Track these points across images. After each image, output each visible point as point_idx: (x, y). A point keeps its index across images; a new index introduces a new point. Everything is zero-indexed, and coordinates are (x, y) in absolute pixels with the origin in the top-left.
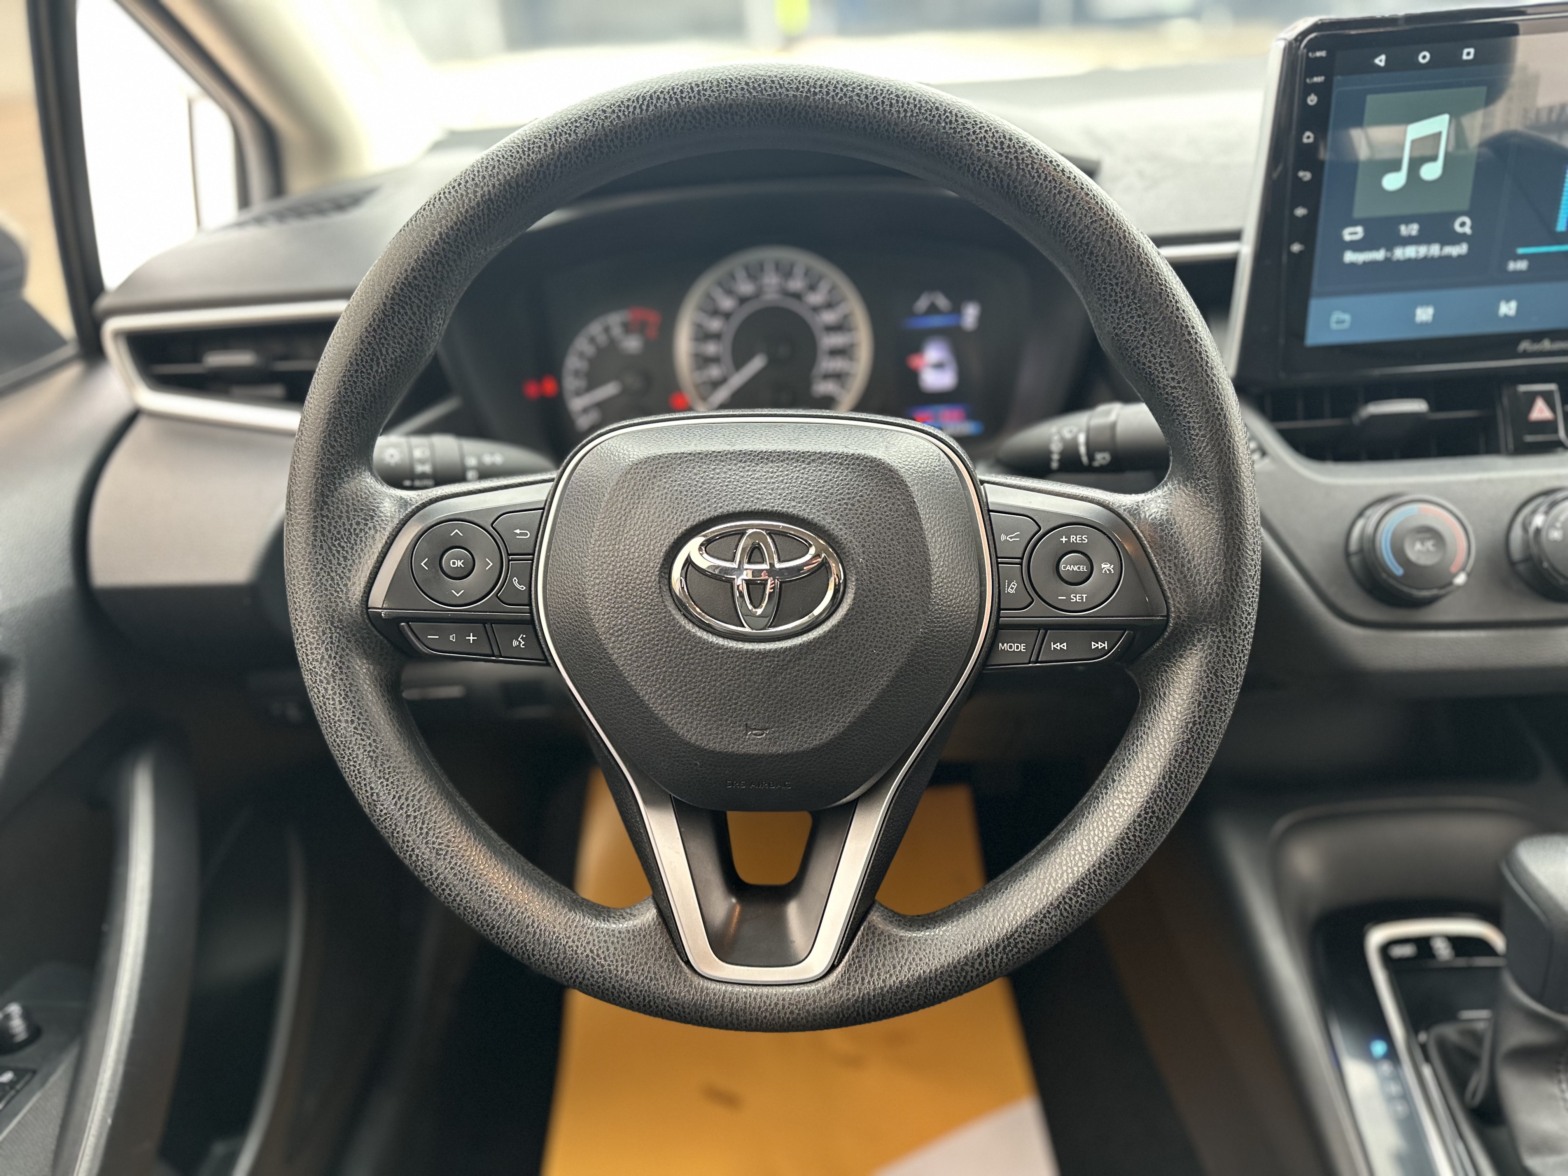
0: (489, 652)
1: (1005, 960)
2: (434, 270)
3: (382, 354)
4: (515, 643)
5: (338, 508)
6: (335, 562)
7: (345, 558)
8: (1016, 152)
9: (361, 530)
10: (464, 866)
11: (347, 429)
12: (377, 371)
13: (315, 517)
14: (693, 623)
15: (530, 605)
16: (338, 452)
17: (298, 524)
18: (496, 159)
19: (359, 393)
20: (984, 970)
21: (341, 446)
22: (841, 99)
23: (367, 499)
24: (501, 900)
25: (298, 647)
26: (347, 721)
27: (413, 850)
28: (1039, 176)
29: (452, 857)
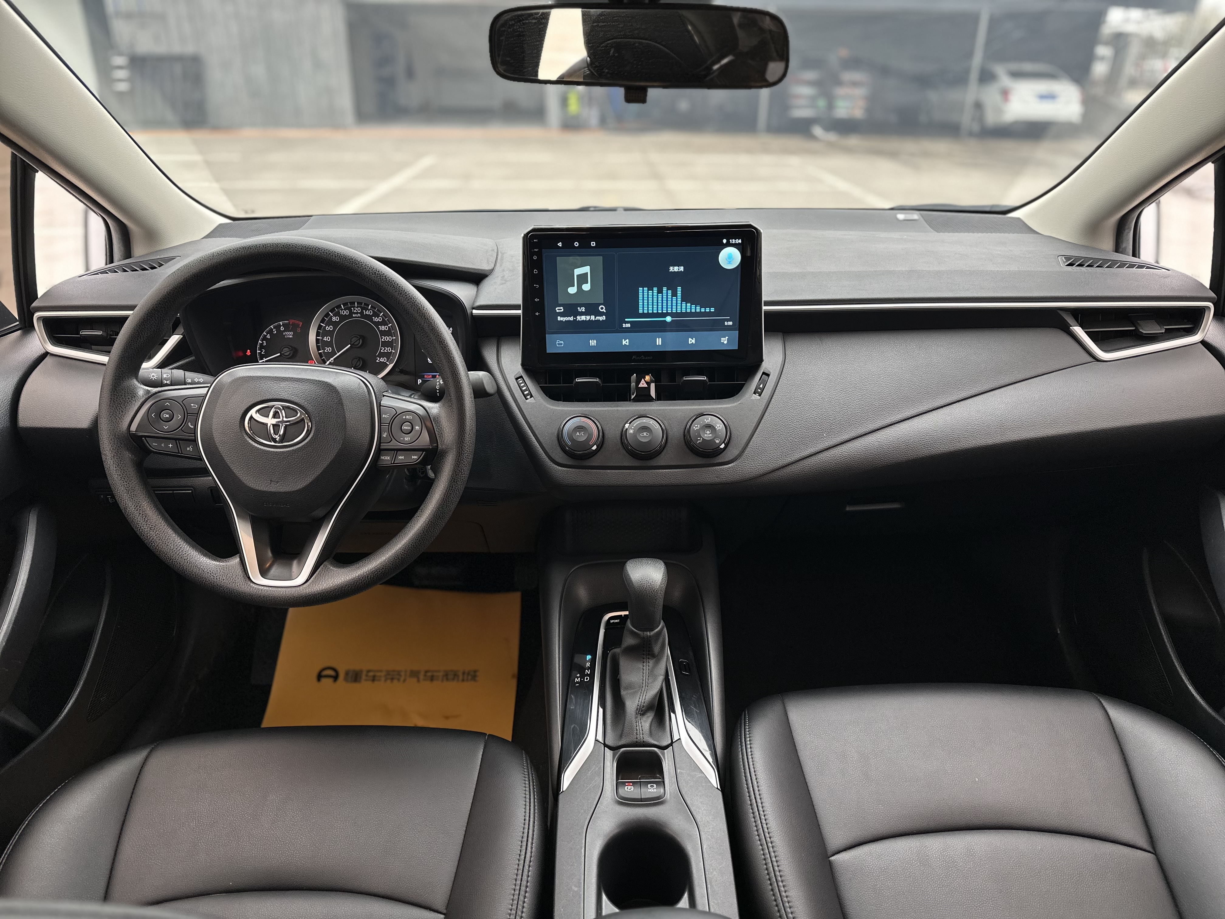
0: (177, 452)
1: (372, 576)
2: (164, 305)
3: (142, 335)
4: (188, 449)
5: (121, 392)
6: (118, 413)
7: (122, 412)
8: (380, 276)
9: (130, 401)
10: (161, 535)
11: (126, 362)
12: (140, 341)
13: (111, 395)
14: (252, 440)
15: (195, 434)
16: (122, 371)
17: (104, 397)
18: (190, 266)
19: (132, 349)
20: (364, 581)
21: (124, 368)
22: (317, 253)
23: (133, 389)
24: (175, 549)
25: (101, 445)
26: (118, 475)
27: (141, 527)
28: (389, 285)
29: (156, 531)
